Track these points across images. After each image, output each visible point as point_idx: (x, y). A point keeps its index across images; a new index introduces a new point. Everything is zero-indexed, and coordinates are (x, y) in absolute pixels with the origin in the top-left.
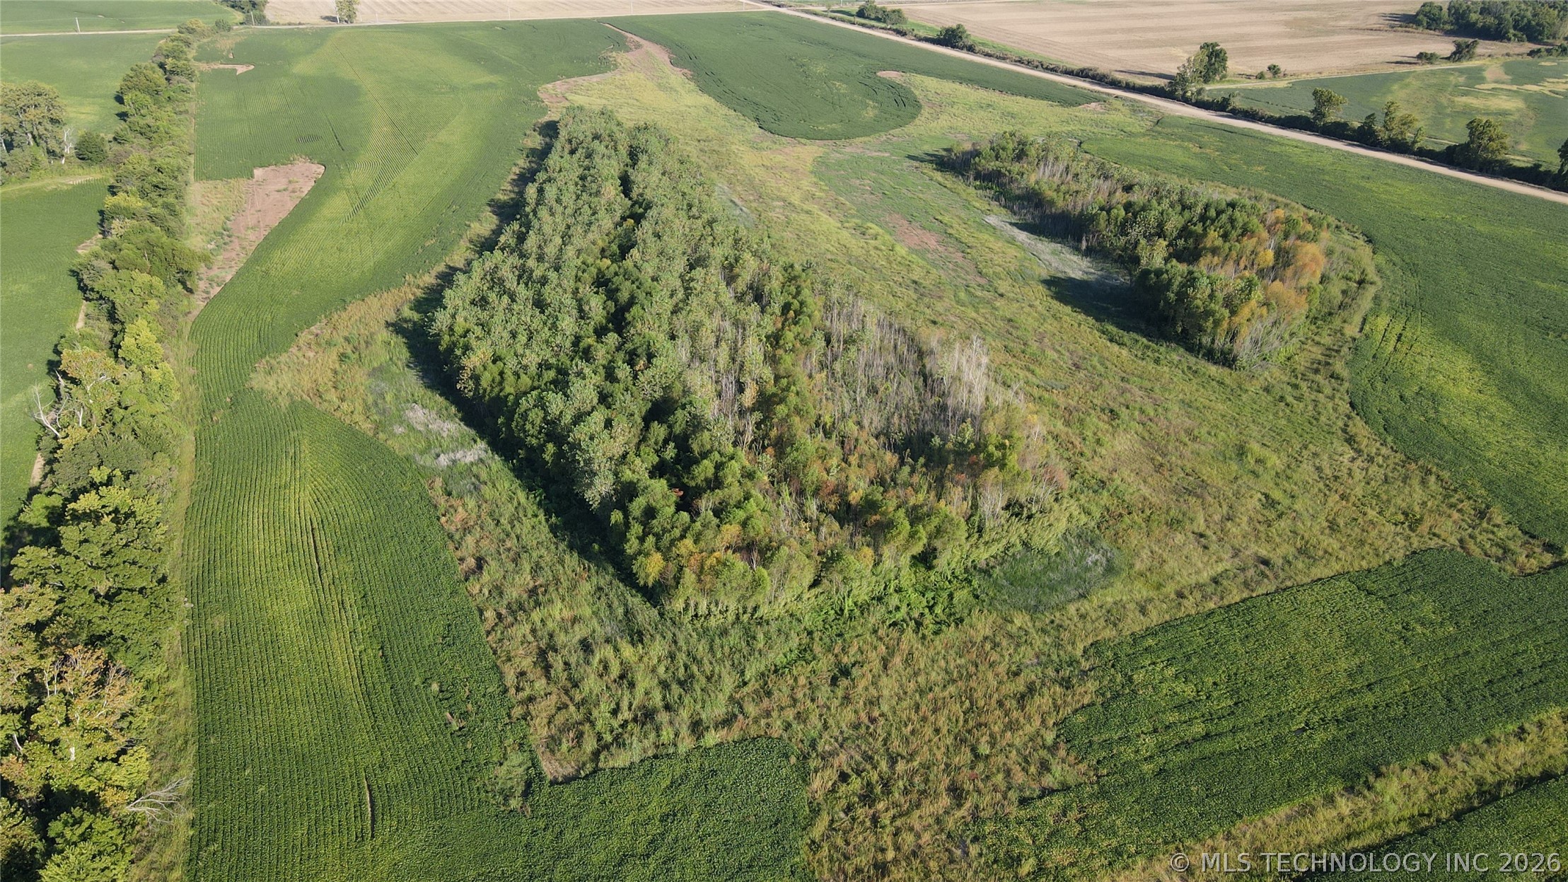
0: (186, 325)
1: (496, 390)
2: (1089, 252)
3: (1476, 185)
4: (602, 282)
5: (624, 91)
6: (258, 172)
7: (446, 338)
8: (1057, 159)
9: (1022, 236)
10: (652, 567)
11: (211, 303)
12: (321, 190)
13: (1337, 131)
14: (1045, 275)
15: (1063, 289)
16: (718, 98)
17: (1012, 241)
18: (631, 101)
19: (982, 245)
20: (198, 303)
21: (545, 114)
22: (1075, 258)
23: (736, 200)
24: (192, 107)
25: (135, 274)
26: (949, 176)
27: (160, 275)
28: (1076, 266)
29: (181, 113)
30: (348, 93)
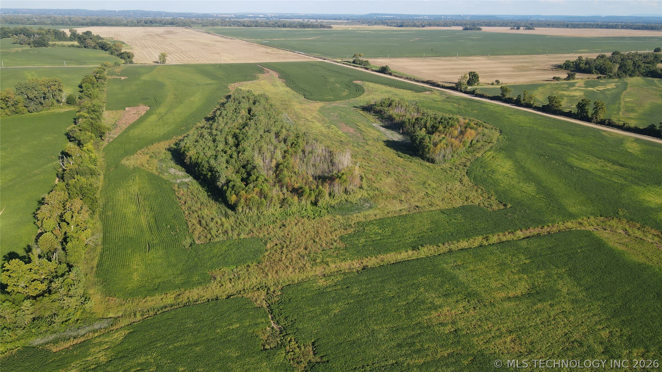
0: (102, 148)
1: (196, 160)
2: (403, 134)
3: (547, 117)
4: (235, 136)
5: (259, 86)
6: (127, 109)
7: (183, 149)
8: (402, 106)
9: (383, 129)
10: (233, 198)
11: (110, 143)
12: (148, 114)
13: (509, 101)
14: (385, 139)
15: (390, 144)
16: (292, 88)
17: (379, 131)
18: (260, 89)
19: (368, 131)
20: (105, 143)
21: (229, 93)
22: (397, 135)
23: (289, 118)
24: (105, 89)
25: (87, 132)
26: (365, 112)
27: (94, 134)
28: (396, 137)
29: (101, 91)
30: (160, 86)
